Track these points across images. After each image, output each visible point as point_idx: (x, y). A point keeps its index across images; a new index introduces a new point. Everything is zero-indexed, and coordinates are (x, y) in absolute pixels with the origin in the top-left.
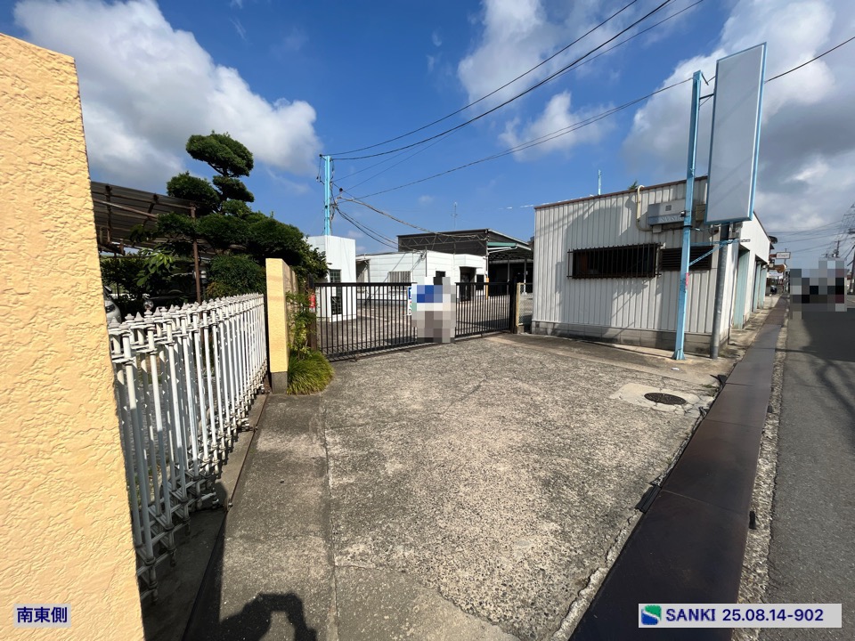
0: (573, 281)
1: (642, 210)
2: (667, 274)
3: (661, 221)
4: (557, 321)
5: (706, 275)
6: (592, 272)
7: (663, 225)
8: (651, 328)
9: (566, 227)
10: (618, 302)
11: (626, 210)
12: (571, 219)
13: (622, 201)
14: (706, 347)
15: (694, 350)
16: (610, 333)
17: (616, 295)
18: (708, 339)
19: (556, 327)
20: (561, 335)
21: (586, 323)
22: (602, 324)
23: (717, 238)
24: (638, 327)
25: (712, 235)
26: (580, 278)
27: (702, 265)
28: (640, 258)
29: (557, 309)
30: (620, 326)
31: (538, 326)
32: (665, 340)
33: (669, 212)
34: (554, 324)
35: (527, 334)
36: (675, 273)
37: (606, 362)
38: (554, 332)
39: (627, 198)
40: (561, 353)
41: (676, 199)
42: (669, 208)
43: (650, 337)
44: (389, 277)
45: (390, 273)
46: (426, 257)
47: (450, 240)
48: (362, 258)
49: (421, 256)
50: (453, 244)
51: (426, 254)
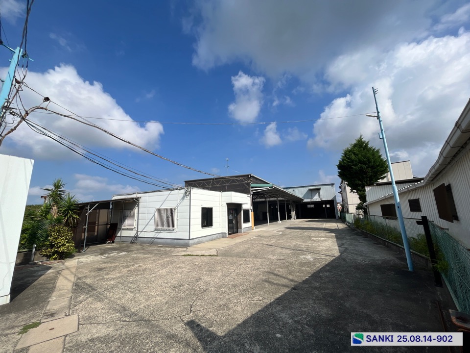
44: (156, 214)
45: (157, 210)
46: (190, 193)
47: (223, 183)
48: (134, 196)
49: (186, 193)
50: (225, 186)
51: (190, 191)
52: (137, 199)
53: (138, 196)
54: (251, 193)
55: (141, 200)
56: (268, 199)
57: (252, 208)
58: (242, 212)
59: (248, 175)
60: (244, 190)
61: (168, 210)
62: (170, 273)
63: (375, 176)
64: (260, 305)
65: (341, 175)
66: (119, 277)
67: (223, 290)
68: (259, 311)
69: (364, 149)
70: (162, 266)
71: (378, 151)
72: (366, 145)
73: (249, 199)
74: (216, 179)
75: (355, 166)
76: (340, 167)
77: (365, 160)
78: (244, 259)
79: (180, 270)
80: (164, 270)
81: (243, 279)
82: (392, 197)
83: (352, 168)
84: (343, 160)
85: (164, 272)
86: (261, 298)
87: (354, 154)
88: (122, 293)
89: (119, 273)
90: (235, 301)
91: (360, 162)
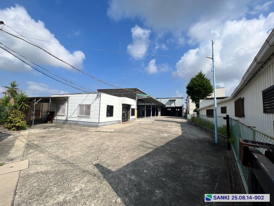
44: (79, 107)
45: (79, 105)
46: (100, 96)
47: (120, 92)
48: (65, 96)
49: (98, 96)
50: (121, 94)
51: (101, 94)
52: (67, 98)
53: (68, 96)
54: (137, 99)
55: (69, 99)
56: (146, 104)
57: (136, 108)
58: (131, 109)
59: (136, 89)
60: (133, 97)
61: (86, 105)
62: (86, 140)
63: (206, 94)
64: (137, 157)
65: (188, 92)
66: (55, 141)
67: (117, 149)
68: (136, 160)
69: (202, 79)
70: (82, 136)
71: (209, 80)
72: (204, 76)
73: (136, 102)
74: (116, 89)
75: (196, 87)
76: (188, 88)
77: (202, 84)
78: (130, 135)
79: (93, 139)
80: (83, 138)
81: (128, 144)
82: (213, 105)
83: (194, 89)
84: (190, 84)
85: (83, 139)
86: (137, 154)
87: (197, 81)
88: (57, 149)
89: (55, 139)
90: (123, 155)
91: (199, 86)
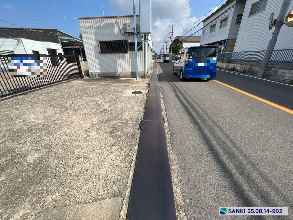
0: (102, 55)
1: (121, 26)
2: (132, 51)
3: (128, 31)
4: (99, 71)
5: (141, 52)
6: (108, 51)
7: (128, 33)
8: (129, 71)
9: (94, 30)
10: (119, 63)
11: (115, 25)
12: (95, 26)
13: (114, 20)
14: (143, 75)
15: (141, 77)
16: (118, 74)
17: (117, 60)
18: (144, 73)
19: (99, 74)
20: (102, 77)
21: (109, 71)
22: (115, 71)
23: (143, 39)
24: (125, 71)
25: (142, 38)
26: (104, 53)
27: (140, 49)
28: (123, 46)
29: (98, 66)
30: (120, 71)
31: (92, 74)
32: (134, 74)
33: (129, 28)
34: (98, 72)
35: (88, 78)
36: (133, 51)
37: (119, 84)
38: (99, 76)
39: (115, 20)
40: (103, 84)
41: (131, 23)
42: (129, 26)
43: (129, 74)
47: (36, 33)
51: (21, 40)
54: (61, 42)
57: (63, 52)
58: (57, 54)
73: (60, 46)
74: (28, 29)
